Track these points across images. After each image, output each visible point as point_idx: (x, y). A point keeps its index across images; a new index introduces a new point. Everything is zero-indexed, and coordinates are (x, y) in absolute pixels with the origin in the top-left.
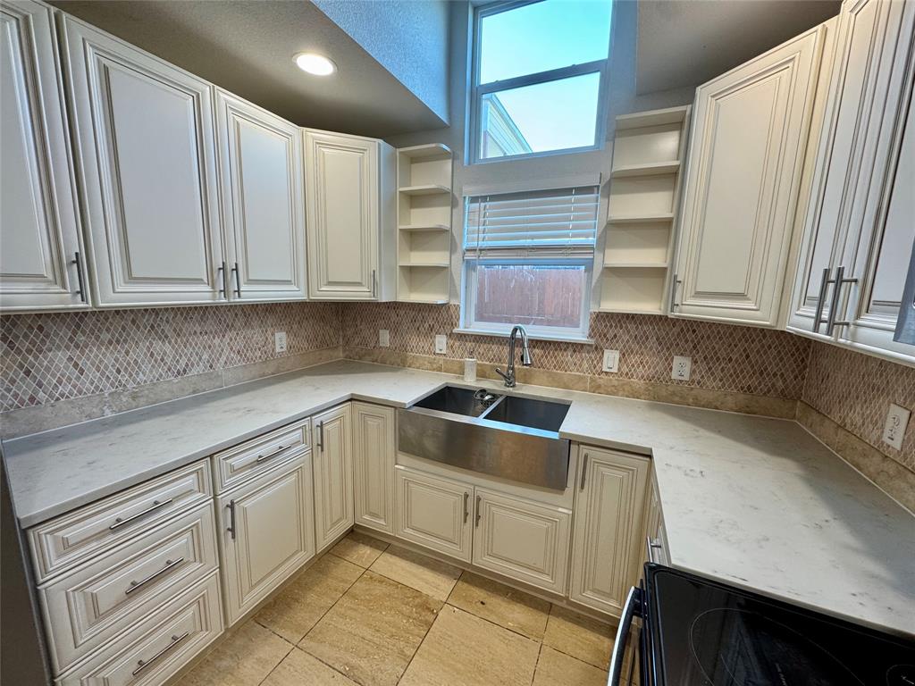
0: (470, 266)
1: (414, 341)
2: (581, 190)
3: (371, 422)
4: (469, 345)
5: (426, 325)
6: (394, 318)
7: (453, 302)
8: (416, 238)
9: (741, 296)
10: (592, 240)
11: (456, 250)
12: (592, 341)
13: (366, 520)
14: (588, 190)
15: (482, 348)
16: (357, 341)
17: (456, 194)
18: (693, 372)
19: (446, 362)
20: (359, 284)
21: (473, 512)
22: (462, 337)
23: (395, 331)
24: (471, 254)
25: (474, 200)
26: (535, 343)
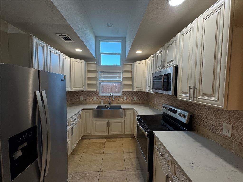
0: (100, 83)
1: (89, 98)
2: (119, 72)
4: (101, 98)
5: (92, 95)
6: (84, 94)
7: (97, 90)
8: (89, 78)
10: (121, 80)
11: (98, 80)
12: (122, 95)
13: (86, 134)
14: (120, 72)
17: (97, 71)
18: (136, 99)
19: (96, 102)
20: (81, 87)
22: (100, 96)
23: (84, 96)
24: (101, 81)
25: (101, 72)
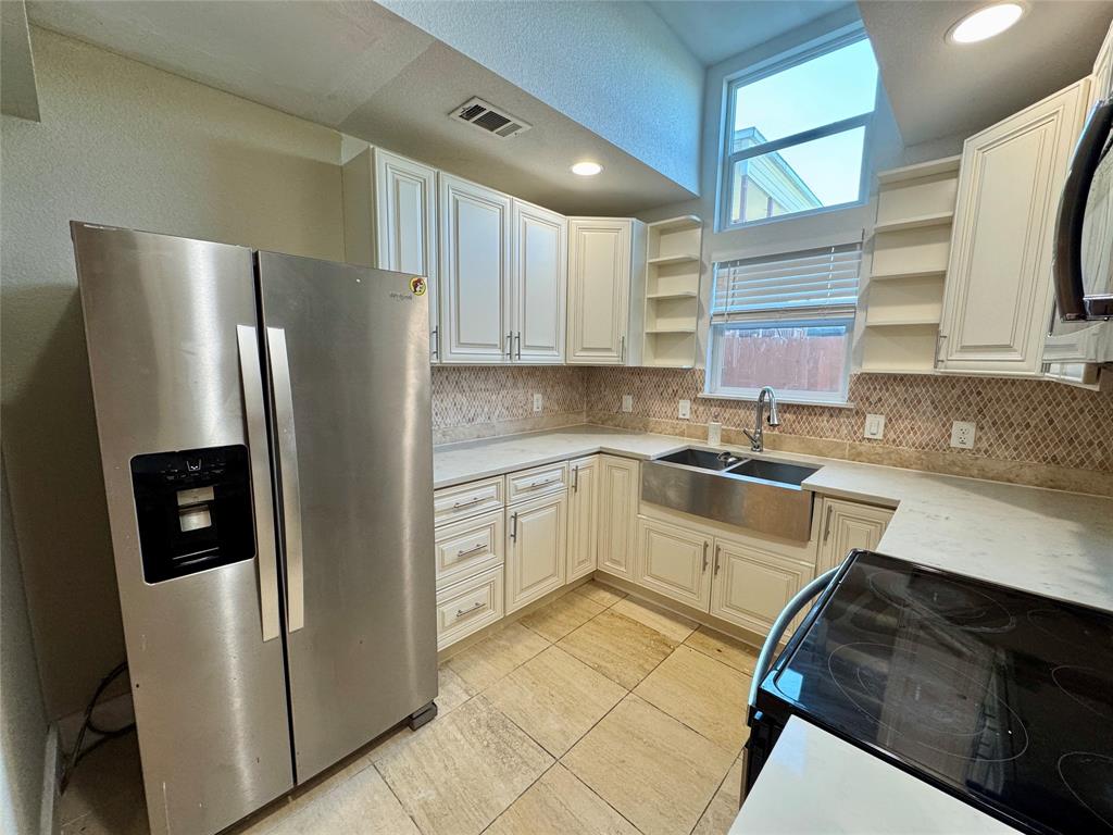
0: (717, 331)
1: (656, 406)
2: (840, 248)
3: (618, 474)
4: (713, 409)
5: (670, 391)
6: (638, 383)
7: (699, 367)
8: (662, 305)
9: (1007, 348)
10: (853, 299)
11: (703, 314)
12: (851, 405)
13: (608, 567)
14: (850, 247)
15: (728, 413)
16: (600, 406)
17: (706, 262)
18: (978, 440)
19: (688, 426)
20: (609, 350)
21: (712, 561)
22: (707, 401)
23: (638, 397)
24: (719, 318)
25: (723, 265)
26: (786, 408)
